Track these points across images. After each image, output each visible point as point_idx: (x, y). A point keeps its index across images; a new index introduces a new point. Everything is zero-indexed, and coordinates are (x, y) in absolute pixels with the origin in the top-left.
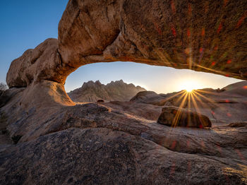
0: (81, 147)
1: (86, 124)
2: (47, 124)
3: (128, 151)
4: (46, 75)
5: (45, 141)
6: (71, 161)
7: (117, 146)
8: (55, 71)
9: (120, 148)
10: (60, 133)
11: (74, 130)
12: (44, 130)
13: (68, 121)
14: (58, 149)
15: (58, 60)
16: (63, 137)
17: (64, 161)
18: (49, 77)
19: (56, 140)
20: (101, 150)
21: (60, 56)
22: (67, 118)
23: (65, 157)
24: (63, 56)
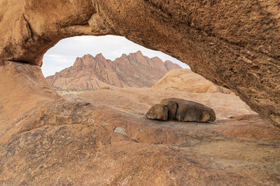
0: (53, 143)
1: (61, 121)
2: (19, 123)
3: (95, 143)
4: (11, 54)
5: (17, 140)
6: (43, 154)
7: (87, 139)
8: (23, 47)
9: (89, 141)
10: (33, 132)
11: (48, 127)
12: (15, 130)
13: (42, 118)
14: (31, 146)
15: (26, 32)
16: (35, 135)
17: (37, 155)
18: (16, 56)
19: (29, 138)
20: (71, 145)
21: (29, 25)
22: (41, 116)
23: (38, 152)
24: (33, 26)
